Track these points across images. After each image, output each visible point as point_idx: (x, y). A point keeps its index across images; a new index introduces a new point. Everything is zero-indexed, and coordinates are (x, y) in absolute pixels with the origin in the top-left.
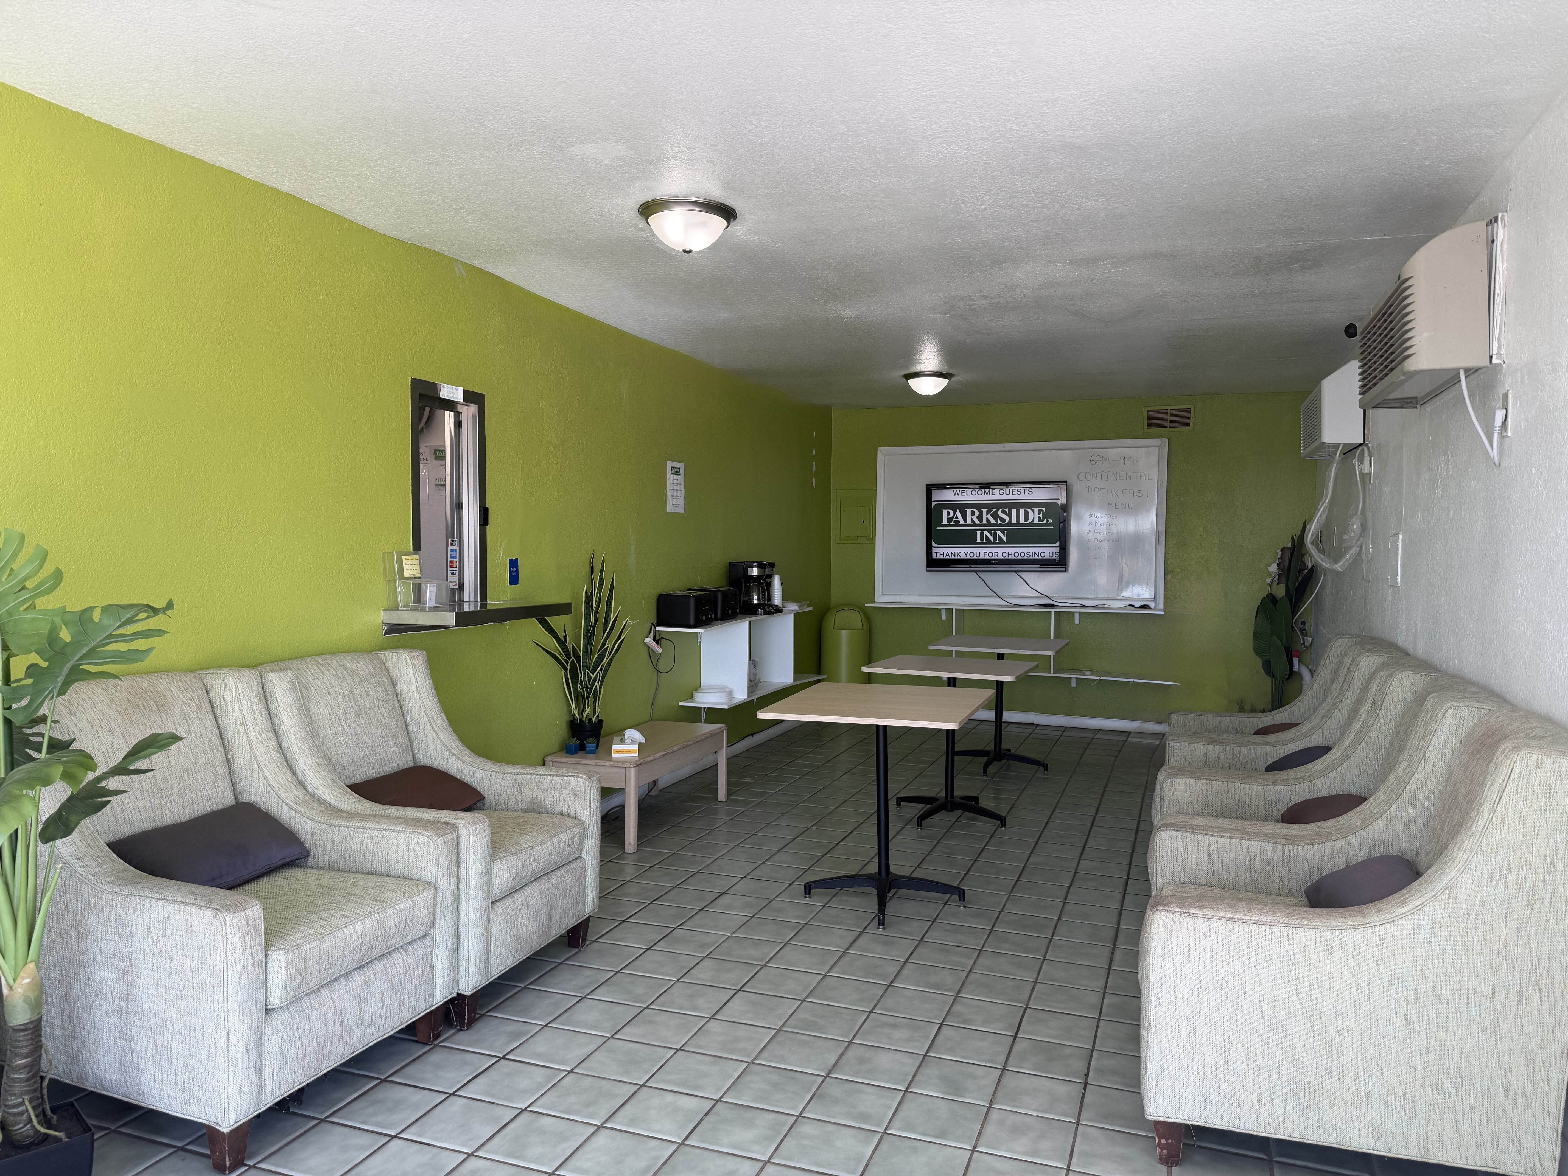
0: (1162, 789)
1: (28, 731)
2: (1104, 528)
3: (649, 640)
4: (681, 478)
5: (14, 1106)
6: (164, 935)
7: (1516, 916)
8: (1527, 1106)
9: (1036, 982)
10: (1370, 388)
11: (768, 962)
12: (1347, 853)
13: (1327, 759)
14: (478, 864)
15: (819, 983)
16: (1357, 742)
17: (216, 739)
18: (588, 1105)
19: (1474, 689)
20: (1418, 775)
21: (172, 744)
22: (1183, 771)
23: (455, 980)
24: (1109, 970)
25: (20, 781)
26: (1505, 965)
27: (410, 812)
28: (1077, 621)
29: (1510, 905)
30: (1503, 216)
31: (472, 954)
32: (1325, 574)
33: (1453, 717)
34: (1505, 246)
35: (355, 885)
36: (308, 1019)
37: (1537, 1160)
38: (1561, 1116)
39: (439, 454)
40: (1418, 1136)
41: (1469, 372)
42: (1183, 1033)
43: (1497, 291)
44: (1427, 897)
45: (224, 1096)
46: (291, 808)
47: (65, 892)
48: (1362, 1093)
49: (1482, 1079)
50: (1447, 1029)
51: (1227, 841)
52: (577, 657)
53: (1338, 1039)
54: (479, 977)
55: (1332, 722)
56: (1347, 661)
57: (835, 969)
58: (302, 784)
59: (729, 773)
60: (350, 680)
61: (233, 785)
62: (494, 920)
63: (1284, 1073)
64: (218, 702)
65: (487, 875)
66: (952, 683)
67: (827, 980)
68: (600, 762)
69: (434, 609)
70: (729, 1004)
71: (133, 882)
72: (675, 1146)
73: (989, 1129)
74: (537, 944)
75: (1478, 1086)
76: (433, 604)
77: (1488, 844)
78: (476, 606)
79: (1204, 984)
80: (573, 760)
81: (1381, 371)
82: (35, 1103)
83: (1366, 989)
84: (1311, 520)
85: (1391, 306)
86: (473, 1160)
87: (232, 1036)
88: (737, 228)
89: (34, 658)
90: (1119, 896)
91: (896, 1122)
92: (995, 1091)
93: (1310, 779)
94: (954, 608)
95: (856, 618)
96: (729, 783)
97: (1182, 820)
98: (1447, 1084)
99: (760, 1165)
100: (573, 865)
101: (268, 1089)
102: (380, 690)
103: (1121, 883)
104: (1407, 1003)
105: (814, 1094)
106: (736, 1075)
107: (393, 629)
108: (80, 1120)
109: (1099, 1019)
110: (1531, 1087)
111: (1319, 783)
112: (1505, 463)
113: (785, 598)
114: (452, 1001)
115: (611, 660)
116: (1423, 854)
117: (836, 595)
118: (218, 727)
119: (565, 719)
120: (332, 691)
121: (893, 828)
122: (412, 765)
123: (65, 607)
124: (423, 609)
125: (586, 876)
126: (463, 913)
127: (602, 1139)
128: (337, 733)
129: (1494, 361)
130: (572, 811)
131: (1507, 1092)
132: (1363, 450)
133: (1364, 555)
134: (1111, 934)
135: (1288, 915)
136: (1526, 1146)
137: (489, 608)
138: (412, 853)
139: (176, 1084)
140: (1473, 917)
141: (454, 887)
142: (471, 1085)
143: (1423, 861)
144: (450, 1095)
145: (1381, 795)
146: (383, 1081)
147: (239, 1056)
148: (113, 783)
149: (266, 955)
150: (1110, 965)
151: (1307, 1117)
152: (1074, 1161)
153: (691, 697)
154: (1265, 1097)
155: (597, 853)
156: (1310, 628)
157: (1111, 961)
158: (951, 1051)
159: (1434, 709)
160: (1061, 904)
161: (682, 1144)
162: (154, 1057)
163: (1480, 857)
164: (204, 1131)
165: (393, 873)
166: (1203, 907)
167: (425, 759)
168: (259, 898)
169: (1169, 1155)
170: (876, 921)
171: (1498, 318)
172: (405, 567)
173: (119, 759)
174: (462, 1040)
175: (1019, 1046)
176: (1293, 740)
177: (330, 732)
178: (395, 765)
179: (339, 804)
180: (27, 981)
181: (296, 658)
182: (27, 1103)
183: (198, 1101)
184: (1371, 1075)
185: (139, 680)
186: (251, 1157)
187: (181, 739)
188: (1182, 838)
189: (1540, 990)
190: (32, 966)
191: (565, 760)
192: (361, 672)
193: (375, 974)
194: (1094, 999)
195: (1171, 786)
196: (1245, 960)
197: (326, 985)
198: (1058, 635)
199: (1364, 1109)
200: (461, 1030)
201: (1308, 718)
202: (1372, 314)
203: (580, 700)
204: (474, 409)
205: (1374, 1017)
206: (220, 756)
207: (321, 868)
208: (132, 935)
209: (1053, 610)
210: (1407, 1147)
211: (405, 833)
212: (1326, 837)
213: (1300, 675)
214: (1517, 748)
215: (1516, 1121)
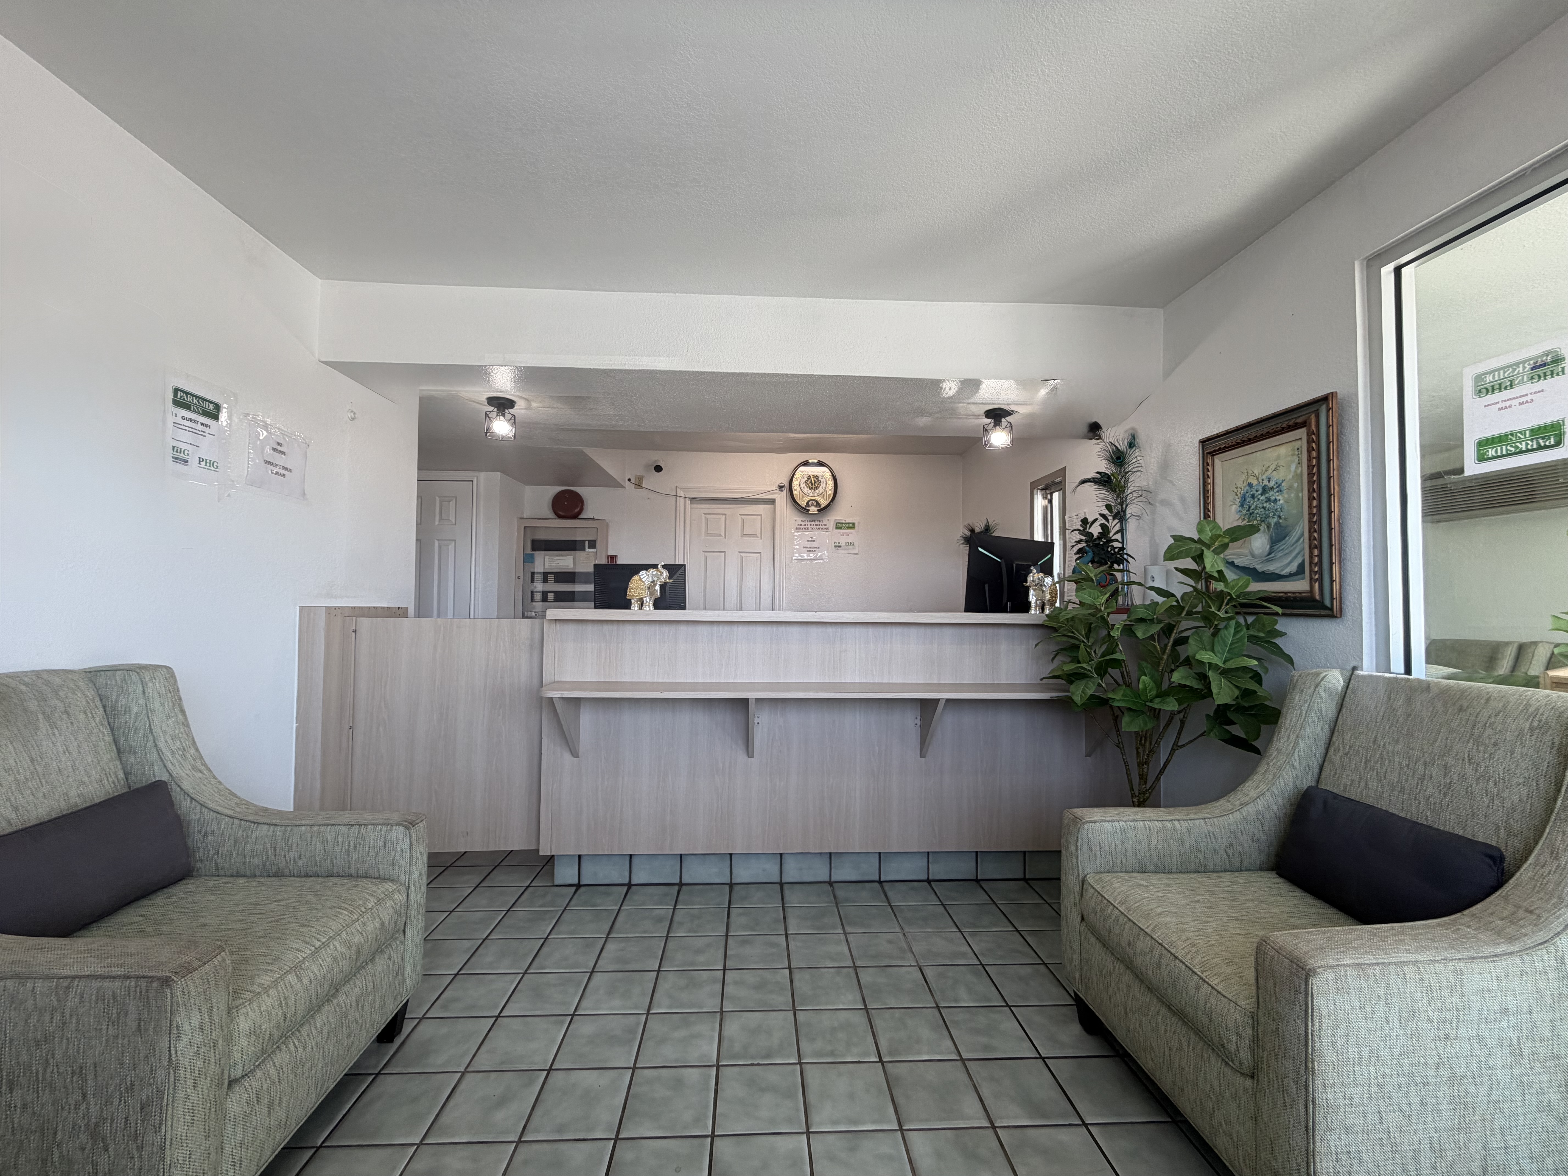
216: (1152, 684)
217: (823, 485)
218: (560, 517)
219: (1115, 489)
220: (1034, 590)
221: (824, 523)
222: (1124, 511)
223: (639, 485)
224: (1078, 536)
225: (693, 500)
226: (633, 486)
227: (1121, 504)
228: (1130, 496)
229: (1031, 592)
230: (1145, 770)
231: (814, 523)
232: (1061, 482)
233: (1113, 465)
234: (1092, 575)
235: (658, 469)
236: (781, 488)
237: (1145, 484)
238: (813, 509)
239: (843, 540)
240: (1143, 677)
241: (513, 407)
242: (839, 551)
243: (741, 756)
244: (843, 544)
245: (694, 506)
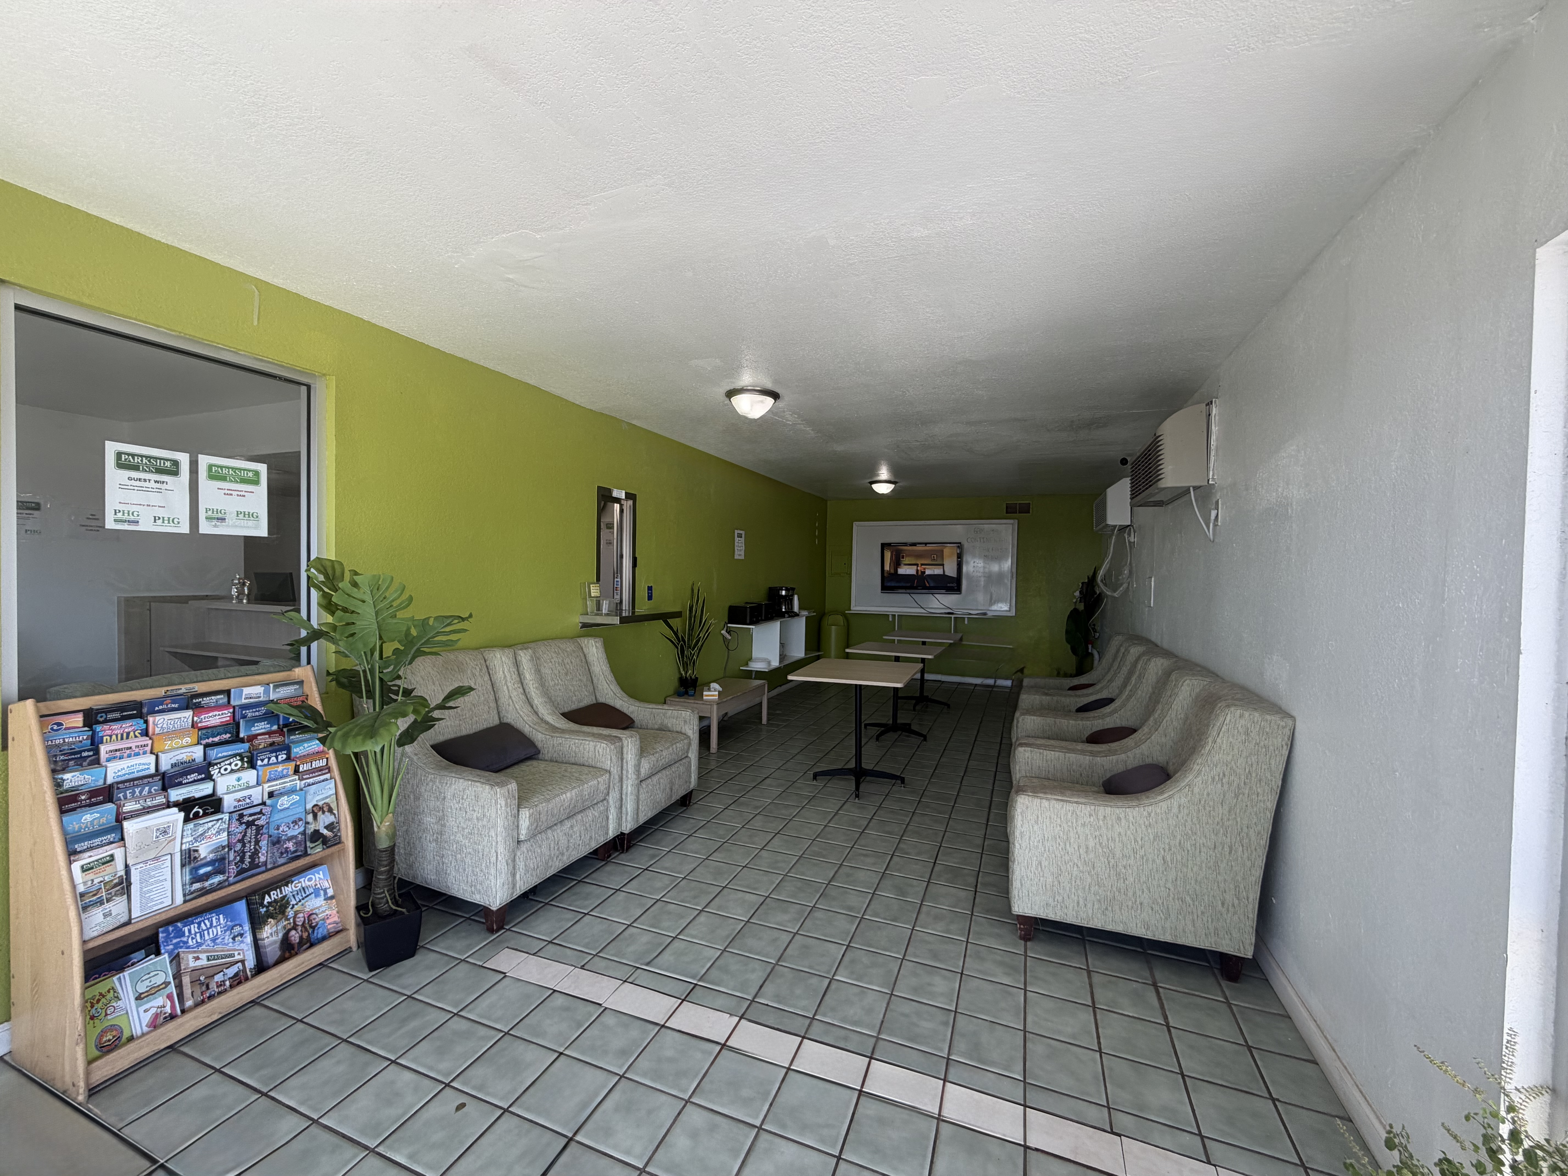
0: (1018, 722)
1: (390, 683)
2: (982, 570)
3: (723, 632)
4: (743, 539)
5: (379, 894)
6: (463, 799)
7: (1228, 802)
8: (1235, 913)
9: (945, 831)
10: (1137, 496)
11: (794, 817)
12: (1126, 761)
13: (1112, 706)
14: (633, 760)
15: (822, 830)
16: (1129, 697)
17: (489, 687)
18: (695, 897)
19: (1199, 669)
20: (1168, 718)
21: (470, 692)
22: (1029, 712)
23: (620, 825)
24: (987, 825)
25: (389, 714)
26: (1222, 832)
27: (595, 730)
28: (966, 622)
29: (1224, 796)
30: (1215, 401)
31: (629, 810)
32: (1107, 597)
33: (1188, 685)
34: (1217, 418)
35: (566, 771)
36: (540, 847)
37: (1241, 944)
38: (1255, 919)
39: (610, 526)
40: (1171, 928)
41: (1195, 488)
42: (1034, 866)
43: (1212, 443)
44: (1176, 790)
45: (494, 890)
46: (530, 726)
47: (408, 773)
48: (1138, 902)
49: (1209, 896)
50: (1188, 866)
51: (1057, 754)
52: (684, 641)
53: (1124, 871)
54: (632, 823)
55: (1114, 684)
56: (1122, 650)
57: (832, 822)
58: (536, 713)
59: (769, 708)
60: (562, 655)
61: (499, 713)
62: (641, 791)
63: (1092, 889)
64: (491, 666)
65: (638, 767)
66: (897, 659)
67: (827, 828)
68: (696, 702)
69: (607, 615)
70: (772, 841)
71: (445, 768)
72: (744, 923)
73: (922, 916)
74: (664, 805)
75: (1206, 900)
76: (607, 612)
77: (1211, 760)
78: (629, 612)
79: (1046, 836)
80: (682, 700)
81: (1143, 487)
82: (390, 892)
83: (1140, 842)
84: (1100, 568)
85: (1149, 451)
86: (630, 928)
87: (499, 856)
88: (781, 404)
89: (397, 645)
90: (991, 781)
91: (869, 911)
92: (925, 894)
93: (1103, 717)
94: (897, 614)
95: (840, 619)
96: (768, 714)
97: (1031, 741)
98: (1188, 898)
99: (792, 935)
100: (684, 761)
101: (518, 886)
102: (578, 660)
103: (993, 774)
104: (1164, 851)
105: (822, 894)
106: (777, 882)
107: (585, 625)
108: (415, 902)
109: (982, 853)
110: (1237, 901)
111: (1108, 719)
112: (1216, 540)
113: (801, 608)
114: (617, 836)
115: (703, 644)
116: (1171, 763)
117: (828, 606)
118: (491, 680)
119: (677, 676)
120: (552, 660)
121: (863, 741)
122: (595, 702)
123: (413, 617)
124: (601, 615)
125: (691, 767)
126: (624, 787)
127: (702, 918)
128: (555, 684)
129: (1210, 482)
130: (683, 731)
131: (1223, 904)
132: (1130, 529)
133: (1130, 588)
134: (988, 804)
135: (1095, 799)
136: (1234, 936)
137: (636, 614)
138: (597, 754)
139: (467, 882)
140: (1203, 802)
141: (620, 773)
142: (629, 885)
143: (1171, 768)
144: (617, 890)
145: (1145, 729)
146: (580, 881)
147: (503, 867)
148: (436, 714)
149: (518, 811)
150: (988, 822)
151: (1106, 915)
152: (970, 936)
153: (747, 664)
154: (1081, 902)
155: (697, 754)
156: (1098, 628)
157: (988, 819)
158: (899, 871)
159: (1176, 681)
160: (958, 786)
161: (748, 921)
162: (455, 867)
163: (1207, 768)
164: (480, 909)
165: (587, 764)
166: (1045, 793)
167: (602, 700)
168: (516, 778)
169: (1025, 935)
170: (854, 795)
171: (1212, 459)
172: (592, 591)
173: (440, 701)
174: (622, 858)
175: (937, 868)
176: (1092, 694)
177: (552, 683)
178: (585, 702)
179: (557, 725)
180: (387, 824)
181: (533, 642)
182: (386, 892)
183: (480, 892)
184: (1143, 892)
185: (449, 654)
186: (508, 924)
187: (474, 689)
188: (1031, 751)
189: (1243, 846)
190: (391, 815)
191: (677, 700)
192: (568, 650)
193: (576, 821)
194: (979, 841)
195: (1023, 720)
196: (1070, 824)
197: (550, 828)
198: (955, 631)
199: (1139, 911)
200: (622, 853)
201: (1099, 681)
202: (1138, 454)
203: (685, 666)
204: (630, 502)
205: (1145, 858)
206: (492, 697)
207: (546, 761)
208: (444, 798)
209: (953, 616)
210: (1164, 935)
211: (593, 742)
212: (1114, 753)
213: (1092, 655)
214: (1228, 706)
215: (1228, 921)
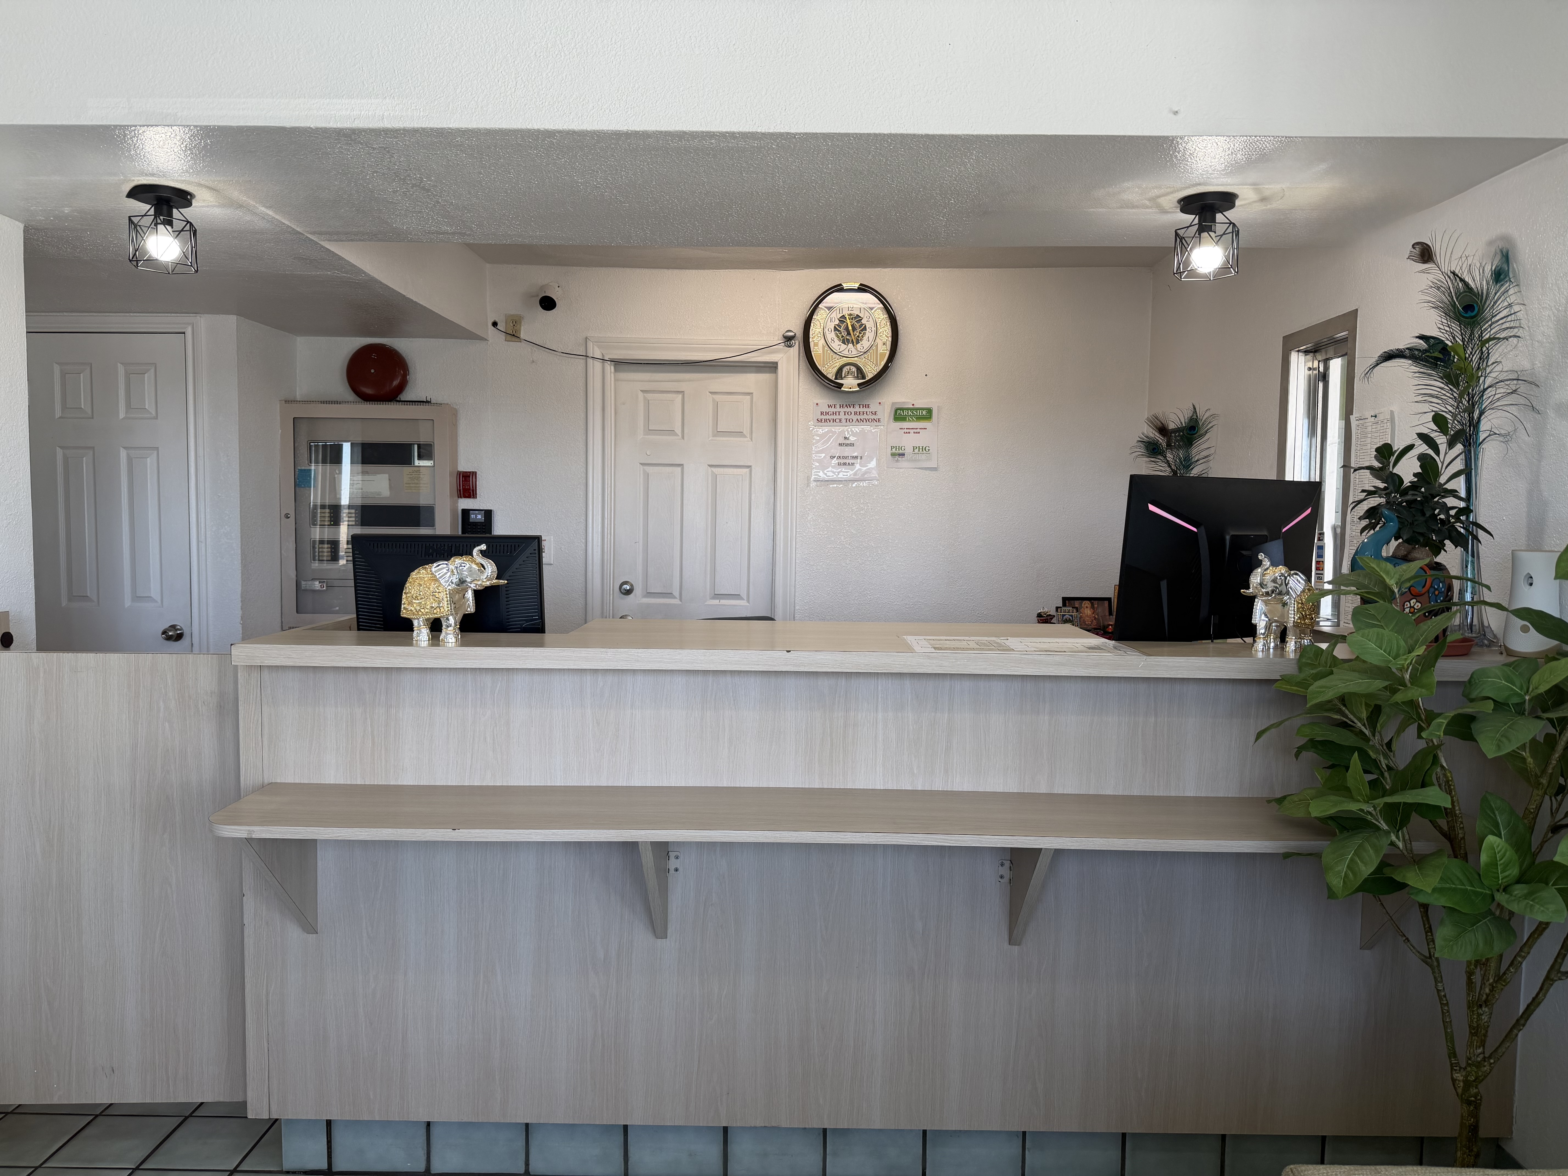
216: (1510, 853)
217: (869, 334)
218: (366, 398)
219: (1457, 377)
220: (1266, 603)
221: (873, 408)
222: (1475, 425)
223: (513, 335)
224: (1370, 482)
225: (618, 364)
226: (503, 336)
227: (1470, 411)
228: (1489, 392)
229: (1259, 606)
230: (1485, 1018)
231: (852, 410)
232: (1344, 340)
233: (1455, 326)
234: (1392, 582)
235: (548, 304)
236: (788, 340)
237: (1526, 364)
238: (850, 383)
239: (908, 442)
240: (1491, 838)
241: (189, 204)
242: (900, 464)
243: (642, 936)
244: (908, 450)
245: (623, 375)
